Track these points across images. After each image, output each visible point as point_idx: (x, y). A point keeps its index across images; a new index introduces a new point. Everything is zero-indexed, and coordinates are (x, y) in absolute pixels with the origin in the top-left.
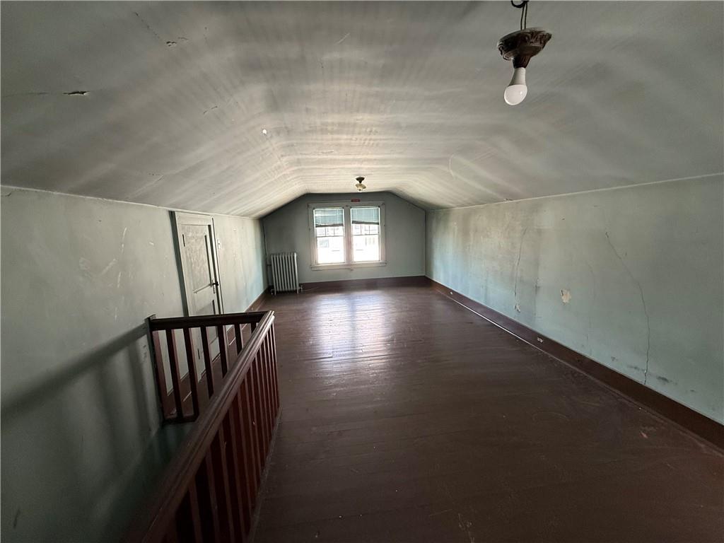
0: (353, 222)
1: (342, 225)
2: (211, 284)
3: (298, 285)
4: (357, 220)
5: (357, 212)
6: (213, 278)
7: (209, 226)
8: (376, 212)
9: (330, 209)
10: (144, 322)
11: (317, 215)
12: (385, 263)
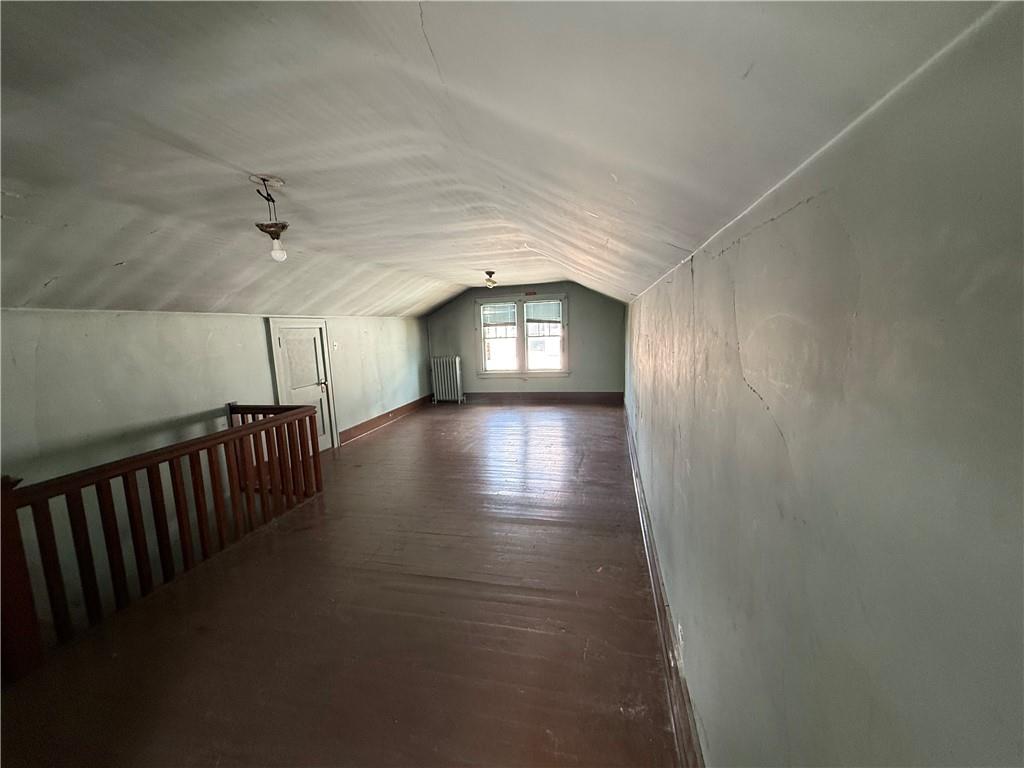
0: (528, 321)
1: (514, 324)
2: (319, 384)
3: (460, 394)
4: (532, 318)
5: (533, 308)
6: (322, 376)
7: (321, 329)
8: (557, 308)
9: (501, 305)
10: (223, 406)
11: (486, 312)
12: (569, 373)
